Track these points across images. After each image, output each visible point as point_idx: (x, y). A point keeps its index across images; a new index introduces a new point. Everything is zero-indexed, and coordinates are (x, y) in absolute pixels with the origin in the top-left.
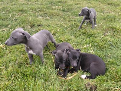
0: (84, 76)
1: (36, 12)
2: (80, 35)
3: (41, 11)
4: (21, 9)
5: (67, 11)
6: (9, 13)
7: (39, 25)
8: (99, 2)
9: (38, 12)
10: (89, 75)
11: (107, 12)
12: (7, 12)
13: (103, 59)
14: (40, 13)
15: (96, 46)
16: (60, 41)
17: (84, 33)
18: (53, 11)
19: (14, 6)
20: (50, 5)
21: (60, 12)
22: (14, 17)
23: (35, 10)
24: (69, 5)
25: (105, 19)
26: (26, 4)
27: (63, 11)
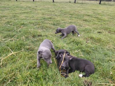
0: (81, 75)
1: (34, 25)
2: (70, 43)
3: (38, 24)
4: (22, 23)
5: (57, 25)
6: (13, 26)
7: (39, 36)
8: (77, 19)
9: (35, 25)
10: (84, 74)
11: (84, 26)
12: (11, 25)
13: (91, 61)
14: (37, 26)
15: (84, 51)
16: (57, 48)
17: (73, 41)
18: (47, 25)
19: (16, 21)
20: (43, 20)
21: (52, 25)
22: (18, 29)
23: (33, 24)
24: (57, 21)
25: (84, 31)
26: (25, 19)
27: (54, 25)
